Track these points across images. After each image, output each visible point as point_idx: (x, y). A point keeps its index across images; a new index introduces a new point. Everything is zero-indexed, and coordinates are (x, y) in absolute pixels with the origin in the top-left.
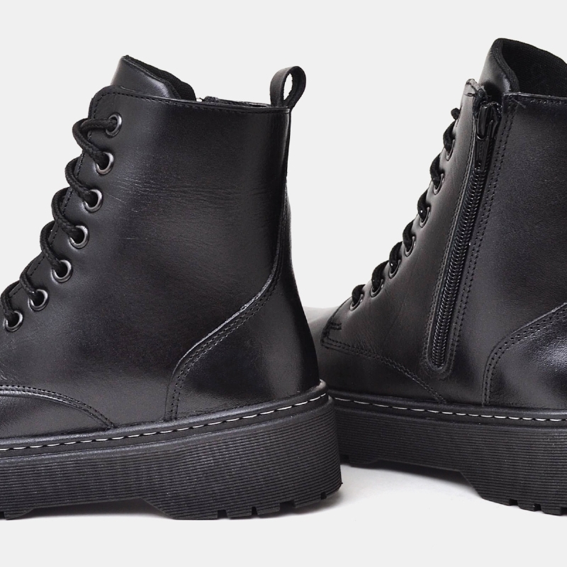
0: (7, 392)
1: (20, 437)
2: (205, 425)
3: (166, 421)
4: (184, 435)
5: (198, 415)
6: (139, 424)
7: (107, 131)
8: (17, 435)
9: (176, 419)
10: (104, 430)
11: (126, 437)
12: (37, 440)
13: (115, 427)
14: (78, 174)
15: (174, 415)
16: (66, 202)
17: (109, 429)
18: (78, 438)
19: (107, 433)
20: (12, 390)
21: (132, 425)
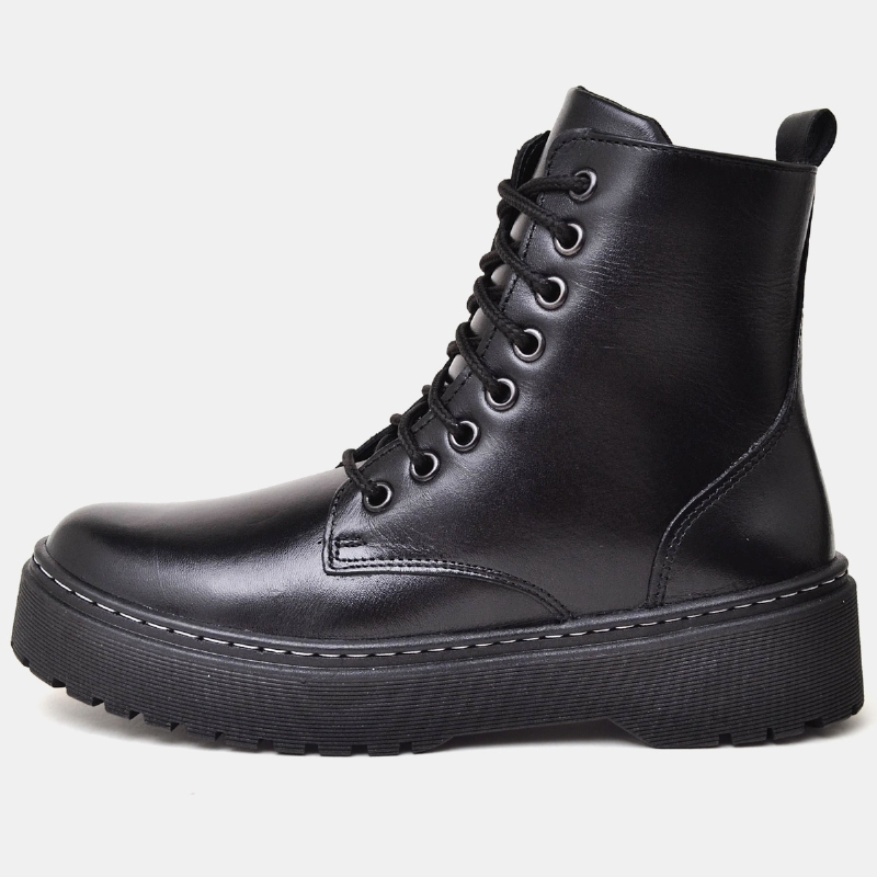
0: (420, 569)
1: (437, 634)
2: (705, 614)
3: (649, 608)
4: (675, 628)
5: (694, 600)
6: (609, 613)
7: (572, 193)
8: (433, 630)
9: (662, 605)
10: (558, 622)
11: (590, 632)
12: (463, 637)
13: (574, 619)
14: (525, 254)
15: (659, 601)
16: (506, 295)
17: (564, 621)
18: (522, 634)
19: (563, 627)
20: (427, 566)
21: (599, 615)
